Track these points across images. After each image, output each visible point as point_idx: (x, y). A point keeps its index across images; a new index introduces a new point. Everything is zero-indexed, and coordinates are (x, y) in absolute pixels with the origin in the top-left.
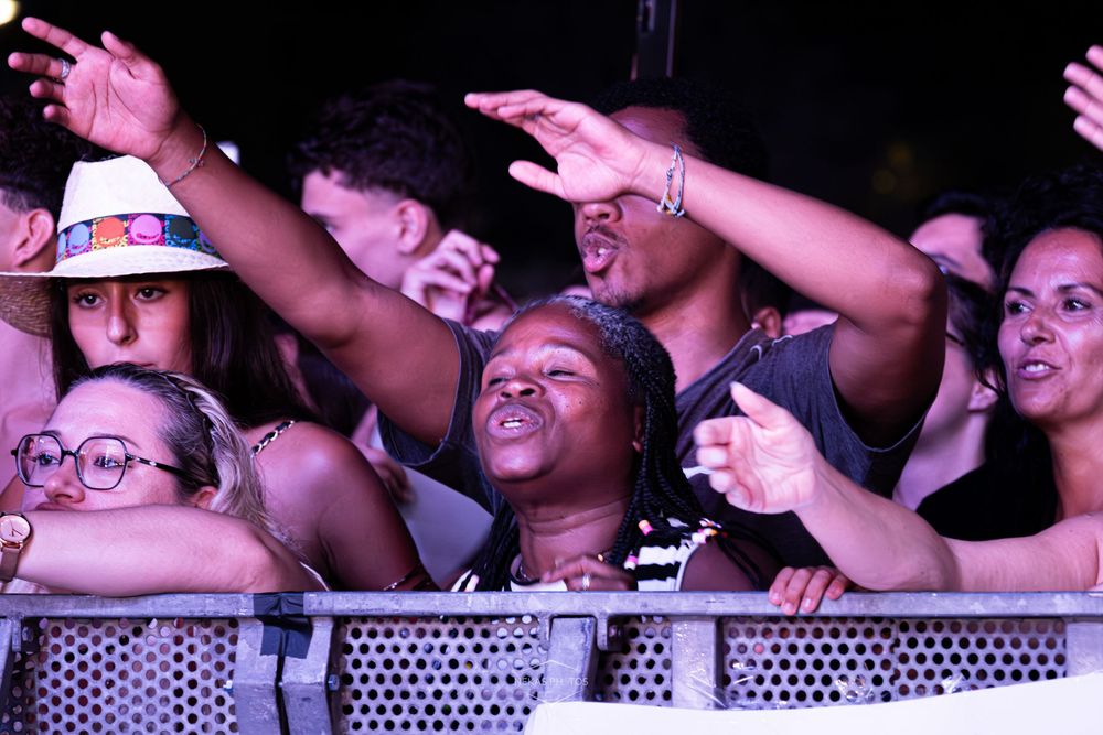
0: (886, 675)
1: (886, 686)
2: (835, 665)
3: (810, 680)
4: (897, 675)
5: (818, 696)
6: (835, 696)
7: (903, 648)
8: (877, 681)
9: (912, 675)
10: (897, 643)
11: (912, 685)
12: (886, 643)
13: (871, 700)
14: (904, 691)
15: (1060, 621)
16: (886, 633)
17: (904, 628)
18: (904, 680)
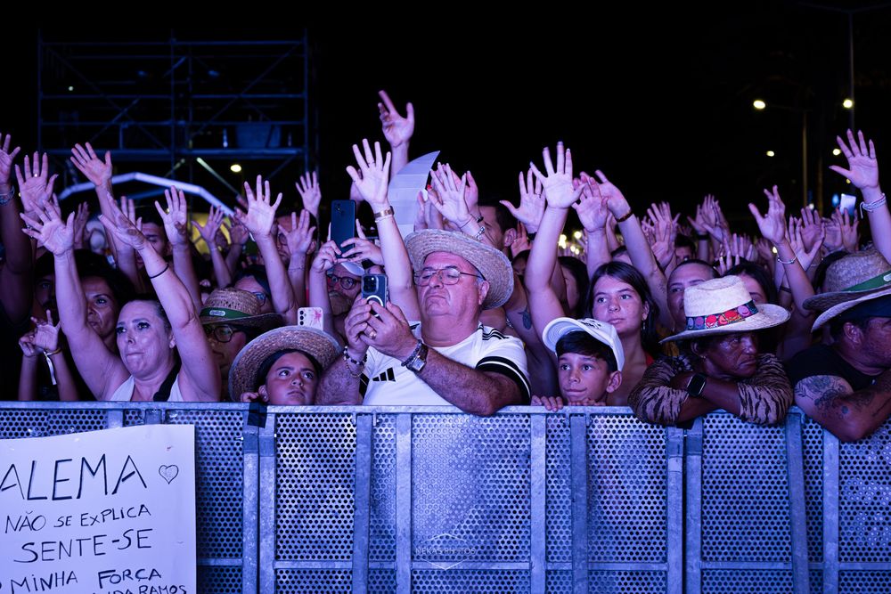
0: (46, 428)
1: (45, 431)
2: (28, 424)
3: (19, 429)
4: (49, 427)
5: (22, 434)
6: (28, 434)
7: (51, 419)
8: (43, 429)
9: (54, 427)
10: (50, 417)
11: (54, 431)
12: (46, 417)
13: (40, 436)
14: (52, 433)
15: (105, 411)
16: (46, 414)
17: (52, 412)
18: (52, 429)
